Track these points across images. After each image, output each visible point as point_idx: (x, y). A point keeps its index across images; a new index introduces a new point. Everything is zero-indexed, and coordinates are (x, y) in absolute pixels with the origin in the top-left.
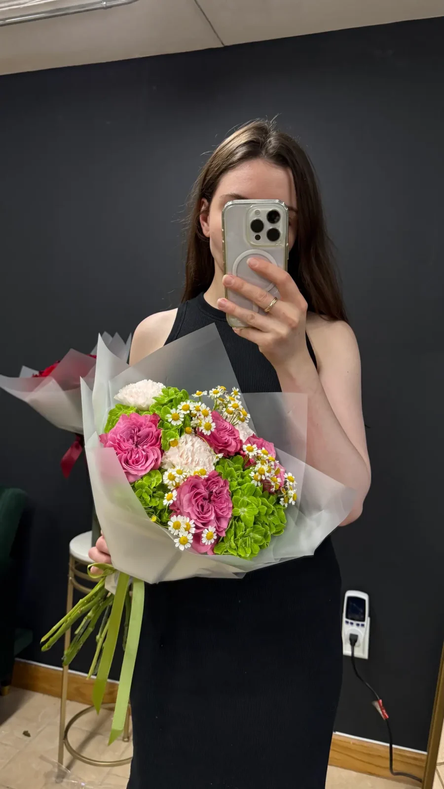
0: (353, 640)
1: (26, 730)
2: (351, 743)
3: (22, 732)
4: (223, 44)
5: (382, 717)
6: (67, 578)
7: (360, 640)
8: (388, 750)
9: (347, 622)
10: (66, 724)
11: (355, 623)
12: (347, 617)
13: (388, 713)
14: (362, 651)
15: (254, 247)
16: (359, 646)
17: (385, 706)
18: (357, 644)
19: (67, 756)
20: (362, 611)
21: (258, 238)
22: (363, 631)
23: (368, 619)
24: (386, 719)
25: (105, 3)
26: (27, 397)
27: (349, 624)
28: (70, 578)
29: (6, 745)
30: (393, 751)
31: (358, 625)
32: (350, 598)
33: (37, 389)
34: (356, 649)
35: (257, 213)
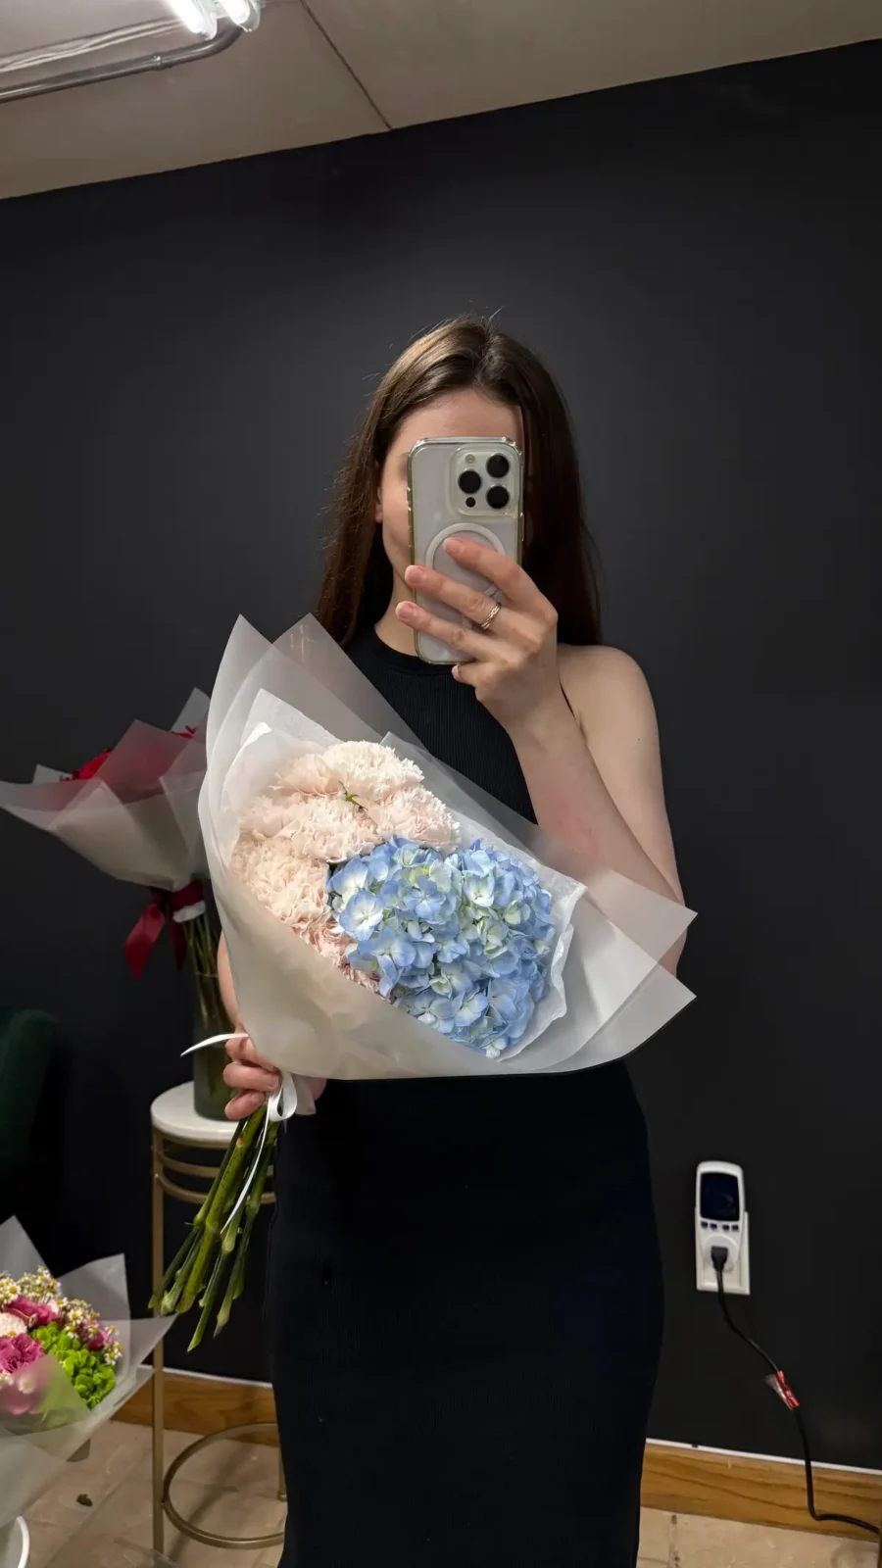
0: (719, 1258)
1: (83, 1493)
2: (730, 1465)
3: (76, 1497)
4: (388, 125)
5: (785, 1405)
6: (150, 1177)
7: (733, 1256)
8: (804, 1473)
9: (704, 1225)
10: (165, 1470)
11: (720, 1224)
12: (703, 1215)
13: (796, 1397)
14: (738, 1281)
15: (465, 519)
16: (731, 1270)
17: (789, 1384)
18: (727, 1266)
19: (170, 1532)
20: (731, 1199)
21: (471, 503)
22: (736, 1240)
23: (744, 1216)
24: (795, 1408)
25: (159, 59)
26: (52, 822)
27: (709, 1229)
28: (156, 1175)
29: (45, 1525)
30: (814, 1473)
31: (726, 1228)
32: (706, 1177)
33: (72, 803)
34: (726, 1277)
35: (470, 459)
